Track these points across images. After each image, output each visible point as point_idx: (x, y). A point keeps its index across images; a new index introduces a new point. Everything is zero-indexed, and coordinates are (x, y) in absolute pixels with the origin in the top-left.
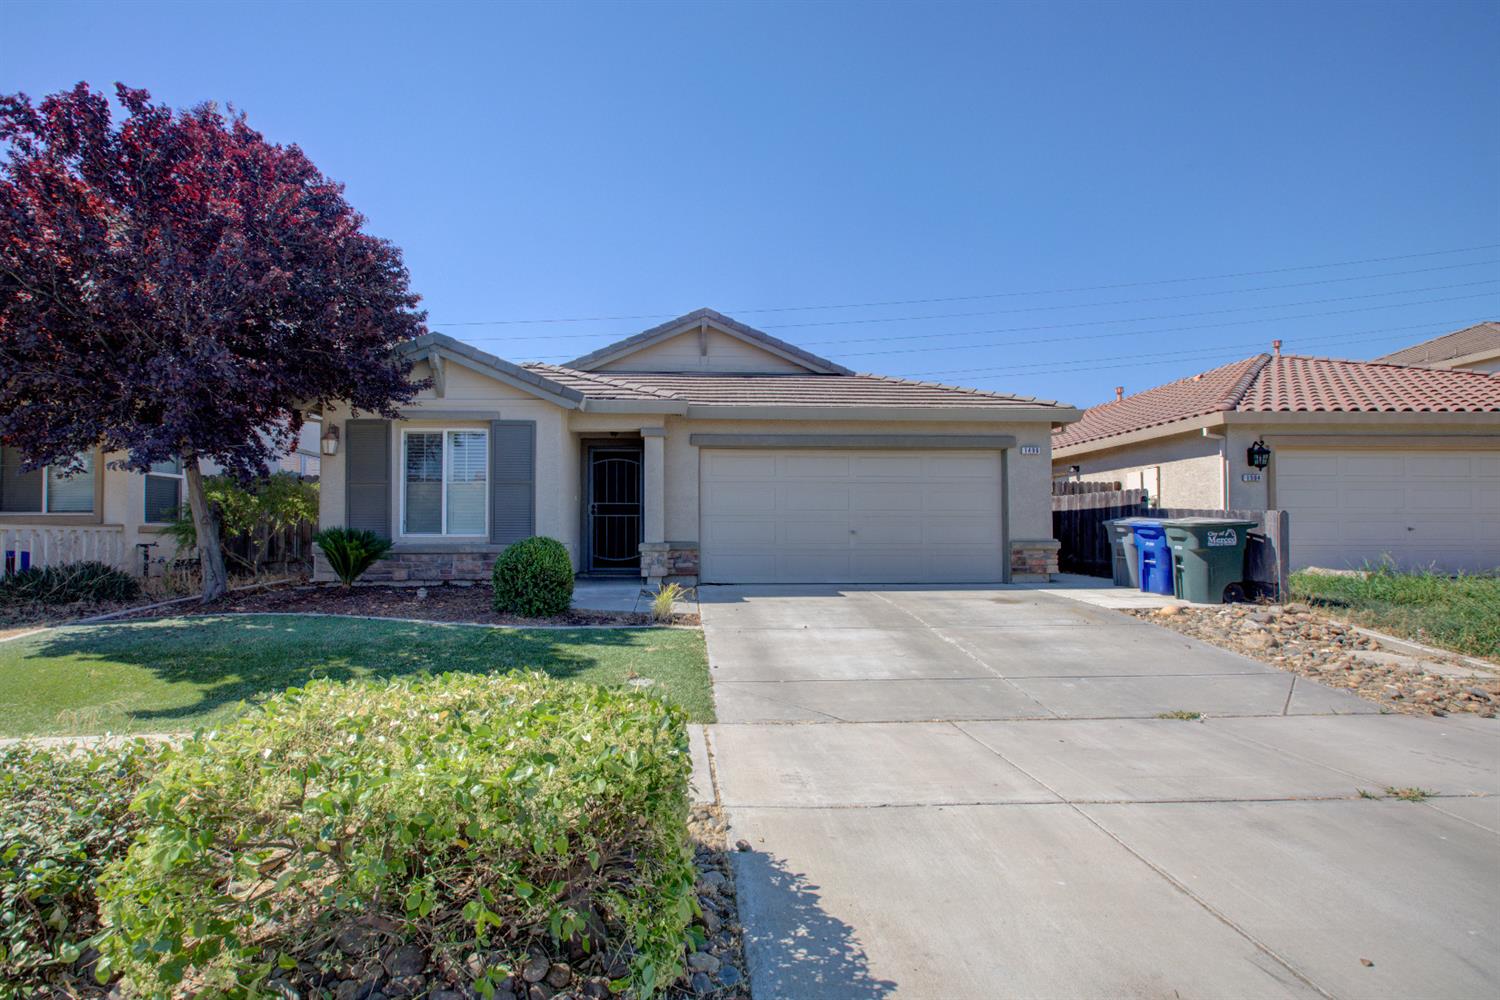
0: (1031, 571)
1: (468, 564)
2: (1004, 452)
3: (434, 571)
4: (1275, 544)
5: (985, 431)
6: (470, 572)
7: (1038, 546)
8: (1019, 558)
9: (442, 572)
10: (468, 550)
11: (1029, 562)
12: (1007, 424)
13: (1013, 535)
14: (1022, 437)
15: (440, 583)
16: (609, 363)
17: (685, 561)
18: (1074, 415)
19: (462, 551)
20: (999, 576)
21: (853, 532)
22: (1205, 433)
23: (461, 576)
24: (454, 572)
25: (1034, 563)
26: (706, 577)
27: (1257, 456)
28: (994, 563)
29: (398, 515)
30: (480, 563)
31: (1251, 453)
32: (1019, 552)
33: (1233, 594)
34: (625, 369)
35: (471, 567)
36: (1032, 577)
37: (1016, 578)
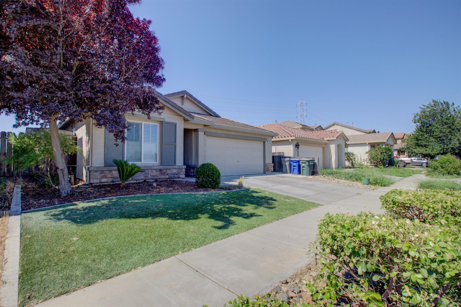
0: (269, 171)
1: (155, 173)
2: (264, 142)
3: (142, 176)
4: (317, 164)
6: (155, 176)
7: (270, 165)
9: (145, 177)
10: (155, 168)
12: (266, 136)
13: (266, 162)
14: (268, 139)
15: (143, 181)
18: (277, 135)
19: (153, 168)
20: (263, 172)
22: (290, 140)
23: (152, 177)
24: (149, 176)
25: (269, 169)
27: (297, 146)
28: (261, 169)
29: (125, 154)
30: (158, 173)
31: (296, 145)
32: (268, 166)
33: (312, 174)
35: (155, 174)
37: (266, 172)
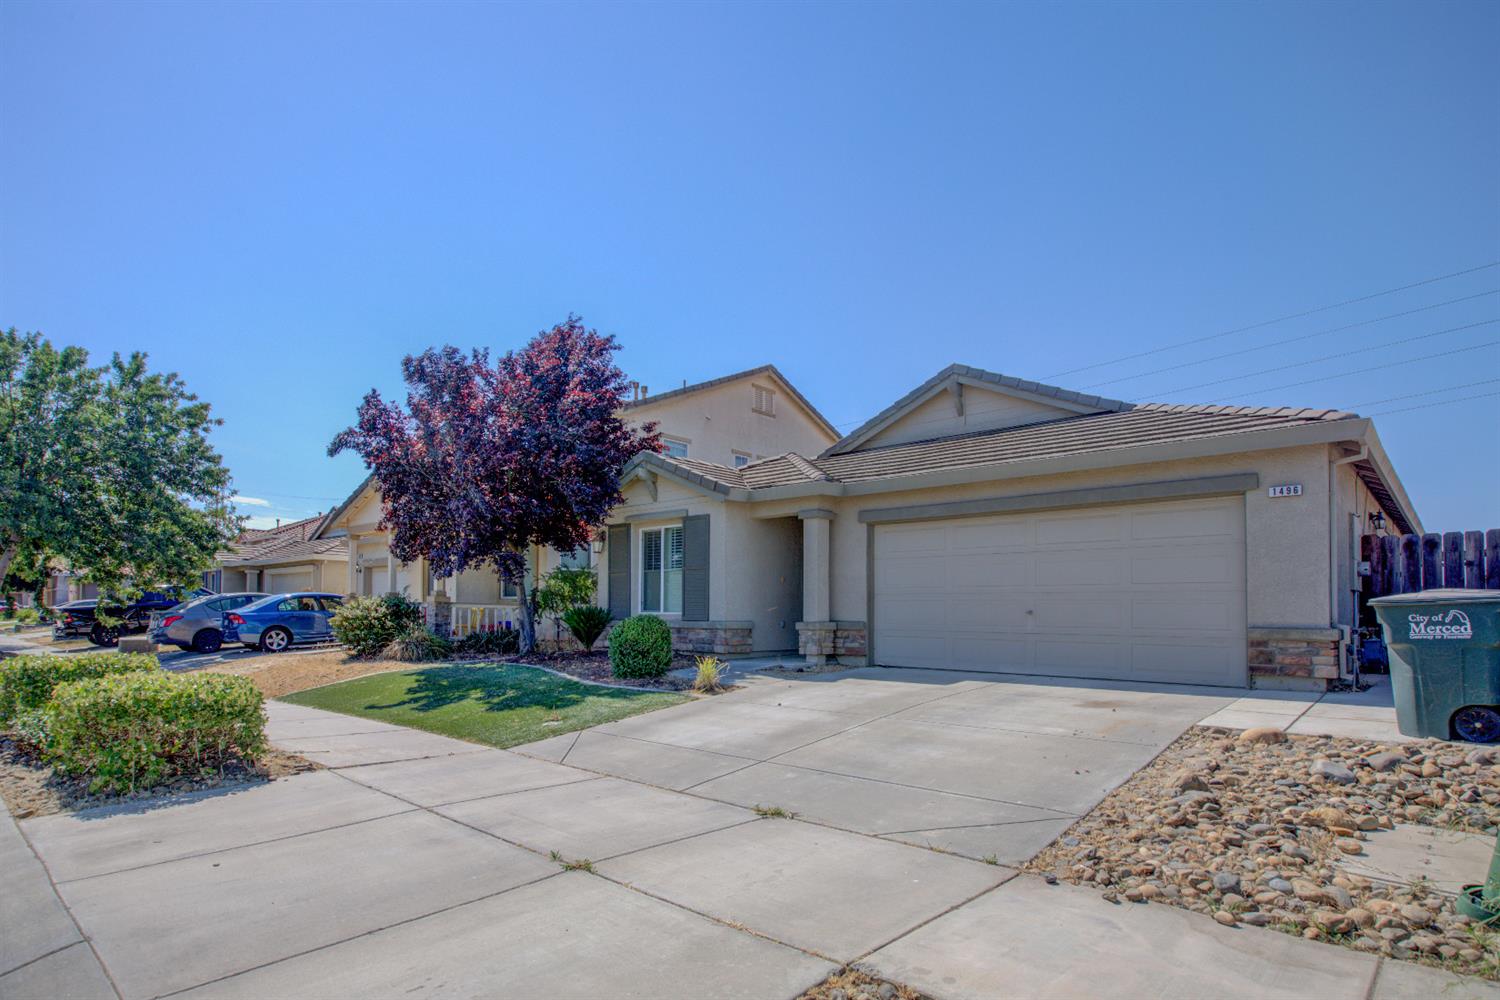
0: (1283, 671)
5: (1209, 470)
7: (1294, 635)
8: (1261, 652)
11: (1279, 658)
12: (1244, 455)
13: (1255, 617)
16: (868, 441)
17: (853, 641)
20: (1242, 678)
21: (1030, 612)
25: (1288, 661)
26: (879, 659)
29: (637, 591)
32: (1261, 643)
33: (1478, 725)
34: (886, 444)
36: (1289, 682)
